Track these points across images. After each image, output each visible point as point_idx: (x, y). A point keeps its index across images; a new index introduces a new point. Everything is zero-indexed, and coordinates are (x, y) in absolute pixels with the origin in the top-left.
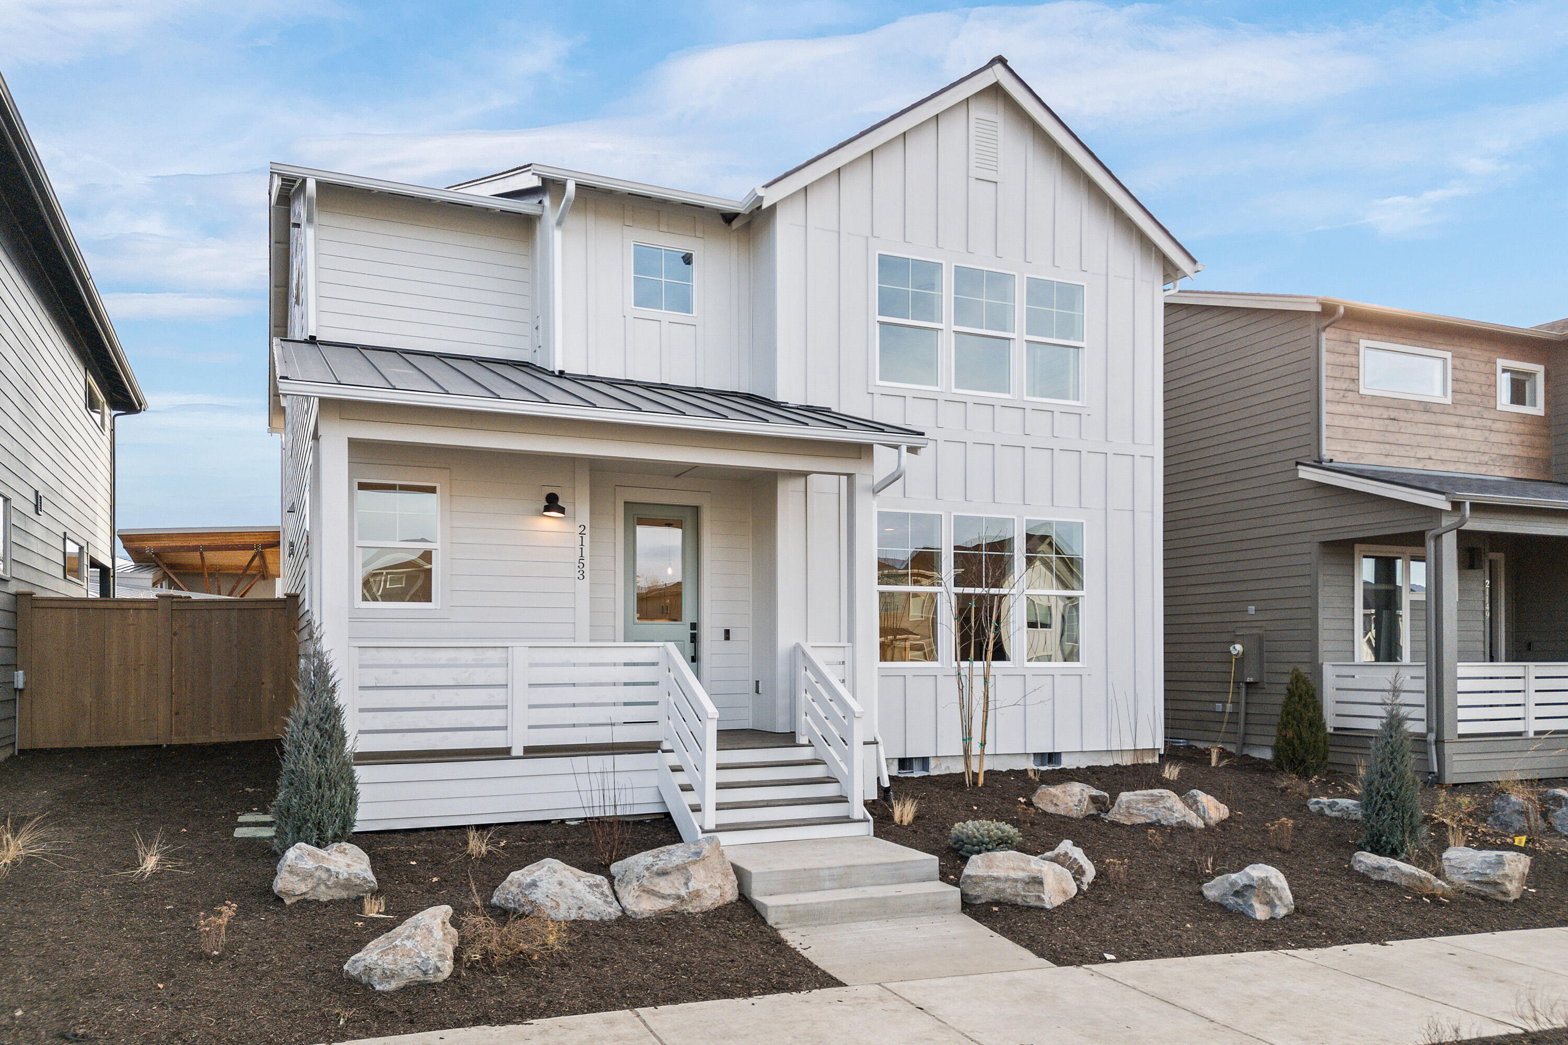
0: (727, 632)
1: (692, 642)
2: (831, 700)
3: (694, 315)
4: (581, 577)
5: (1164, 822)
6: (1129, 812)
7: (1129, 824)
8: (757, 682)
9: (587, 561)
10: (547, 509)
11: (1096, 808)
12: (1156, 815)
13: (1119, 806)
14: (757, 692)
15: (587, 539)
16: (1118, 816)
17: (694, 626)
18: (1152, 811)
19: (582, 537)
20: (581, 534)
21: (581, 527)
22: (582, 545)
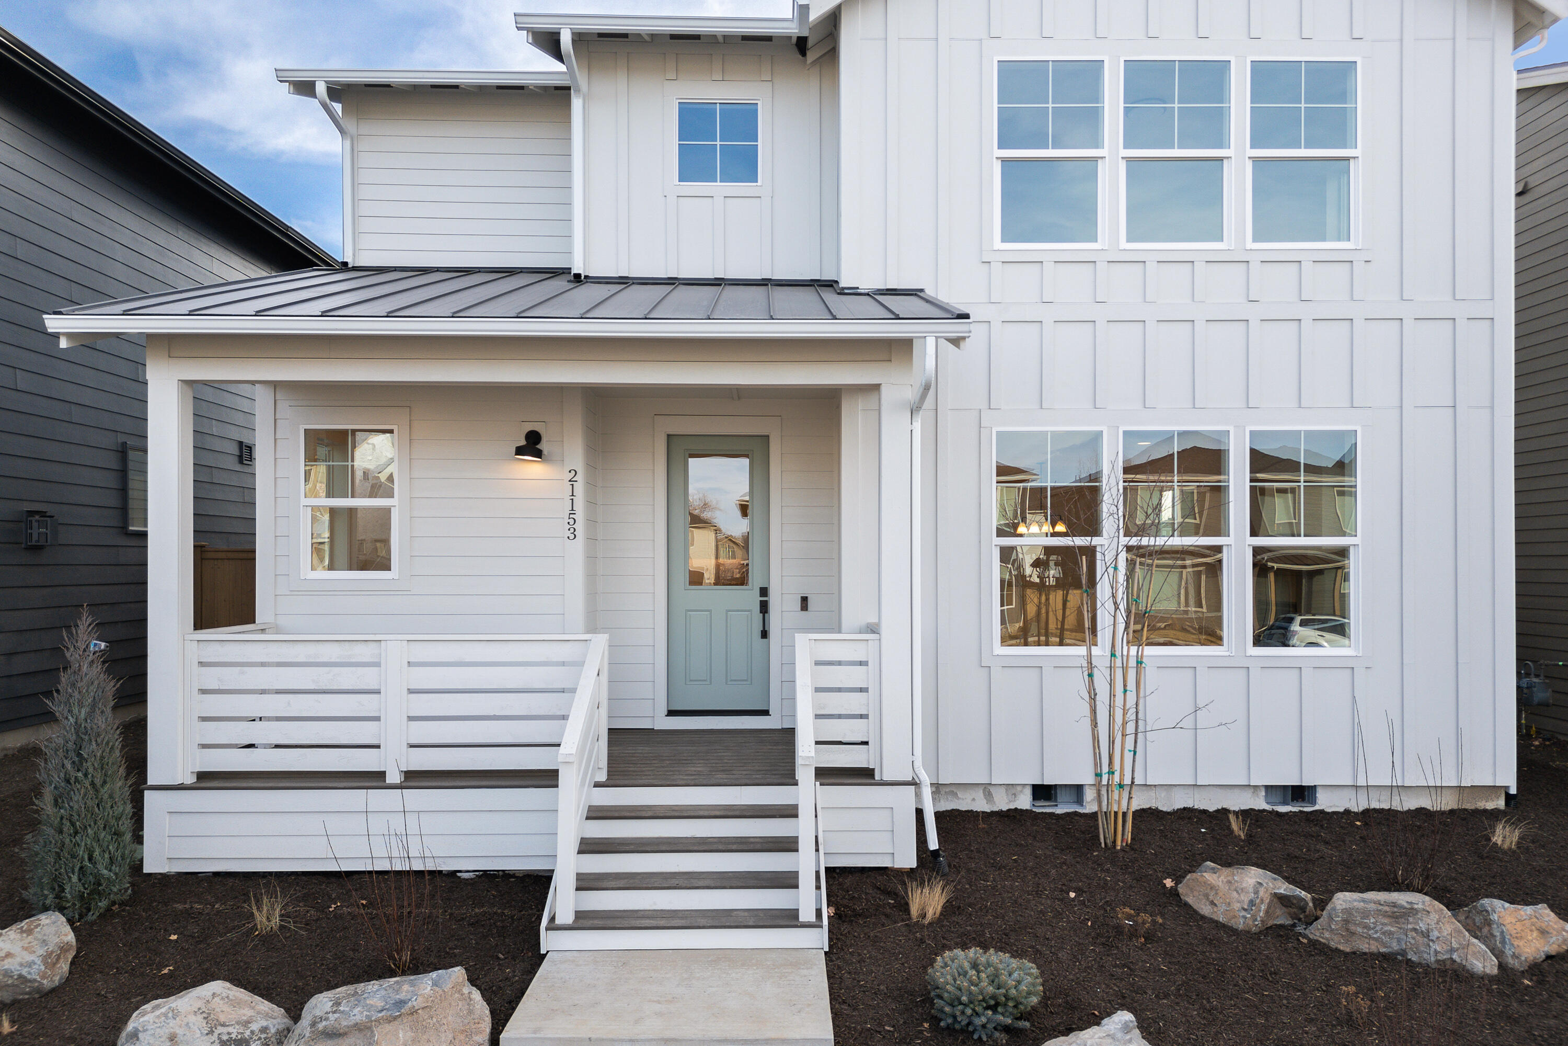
0: (804, 600)
1: (761, 612)
3: (759, 184)
4: (572, 536)
5: (1412, 957)
6: (1347, 930)
7: (1348, 950)
9: (580, 516)
10: (520, 451)
11: (1289, 914)
12: (1399, 940)
13: (1331, 918)
15: (579, 488)
16: (1327, 935)
17: (763, 592)
18: (1390, 933)
19: (572, 485)
20: (570, 481)
21: (570, 472)
22: (573, 495)
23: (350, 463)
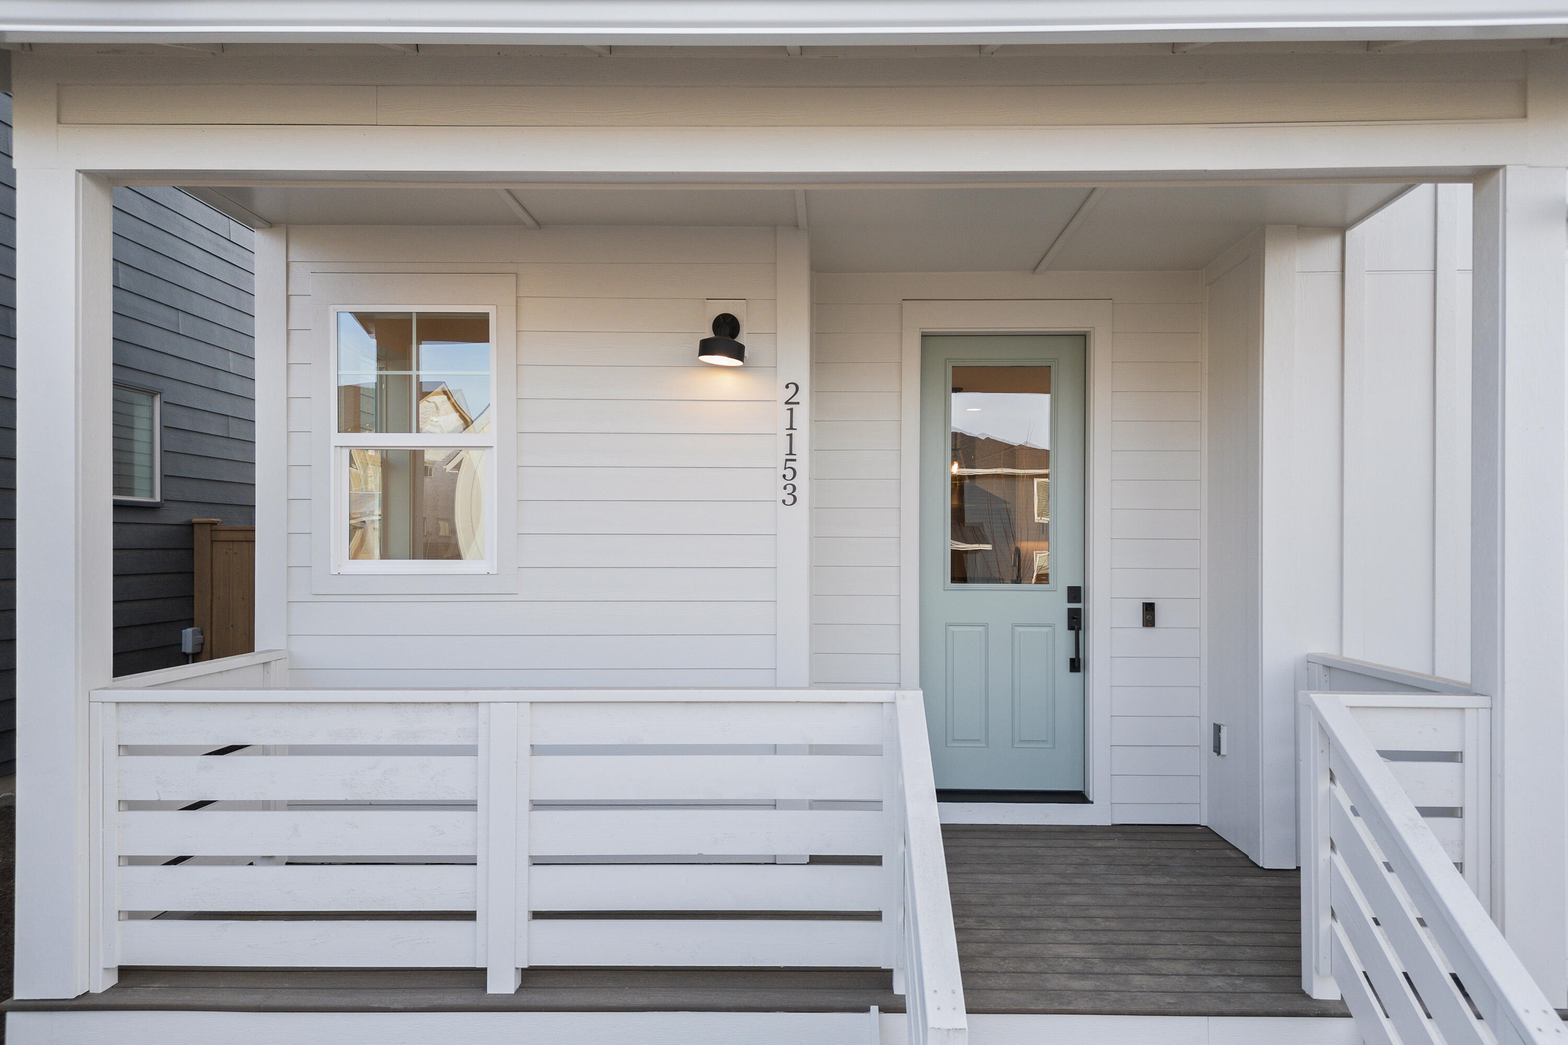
0: (1149, 609)
1: (1071, 628)
2: (1390, 869)
4: (790, 500)
8: (1217, 728)
9: (802, 464)
10: (707, 347)
14: (1217, 749)
15: (802, 414)
17: (1075, 594)
19: (791, 410)
20: (787, 403)
21: (787, 387)
22: (791, 428)
23: (414, 373)
